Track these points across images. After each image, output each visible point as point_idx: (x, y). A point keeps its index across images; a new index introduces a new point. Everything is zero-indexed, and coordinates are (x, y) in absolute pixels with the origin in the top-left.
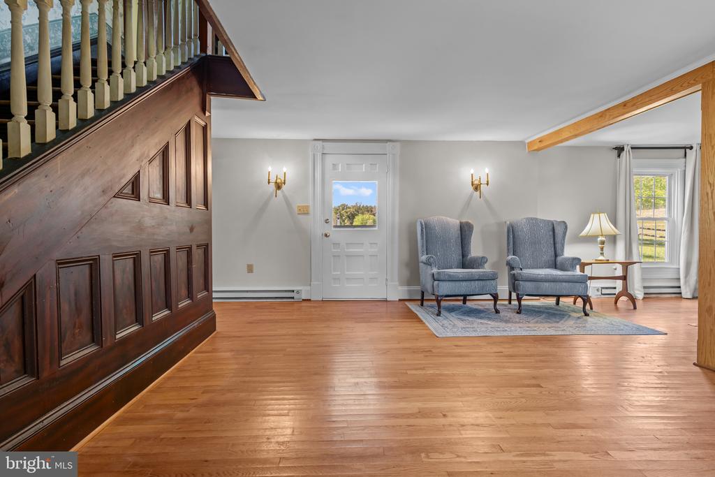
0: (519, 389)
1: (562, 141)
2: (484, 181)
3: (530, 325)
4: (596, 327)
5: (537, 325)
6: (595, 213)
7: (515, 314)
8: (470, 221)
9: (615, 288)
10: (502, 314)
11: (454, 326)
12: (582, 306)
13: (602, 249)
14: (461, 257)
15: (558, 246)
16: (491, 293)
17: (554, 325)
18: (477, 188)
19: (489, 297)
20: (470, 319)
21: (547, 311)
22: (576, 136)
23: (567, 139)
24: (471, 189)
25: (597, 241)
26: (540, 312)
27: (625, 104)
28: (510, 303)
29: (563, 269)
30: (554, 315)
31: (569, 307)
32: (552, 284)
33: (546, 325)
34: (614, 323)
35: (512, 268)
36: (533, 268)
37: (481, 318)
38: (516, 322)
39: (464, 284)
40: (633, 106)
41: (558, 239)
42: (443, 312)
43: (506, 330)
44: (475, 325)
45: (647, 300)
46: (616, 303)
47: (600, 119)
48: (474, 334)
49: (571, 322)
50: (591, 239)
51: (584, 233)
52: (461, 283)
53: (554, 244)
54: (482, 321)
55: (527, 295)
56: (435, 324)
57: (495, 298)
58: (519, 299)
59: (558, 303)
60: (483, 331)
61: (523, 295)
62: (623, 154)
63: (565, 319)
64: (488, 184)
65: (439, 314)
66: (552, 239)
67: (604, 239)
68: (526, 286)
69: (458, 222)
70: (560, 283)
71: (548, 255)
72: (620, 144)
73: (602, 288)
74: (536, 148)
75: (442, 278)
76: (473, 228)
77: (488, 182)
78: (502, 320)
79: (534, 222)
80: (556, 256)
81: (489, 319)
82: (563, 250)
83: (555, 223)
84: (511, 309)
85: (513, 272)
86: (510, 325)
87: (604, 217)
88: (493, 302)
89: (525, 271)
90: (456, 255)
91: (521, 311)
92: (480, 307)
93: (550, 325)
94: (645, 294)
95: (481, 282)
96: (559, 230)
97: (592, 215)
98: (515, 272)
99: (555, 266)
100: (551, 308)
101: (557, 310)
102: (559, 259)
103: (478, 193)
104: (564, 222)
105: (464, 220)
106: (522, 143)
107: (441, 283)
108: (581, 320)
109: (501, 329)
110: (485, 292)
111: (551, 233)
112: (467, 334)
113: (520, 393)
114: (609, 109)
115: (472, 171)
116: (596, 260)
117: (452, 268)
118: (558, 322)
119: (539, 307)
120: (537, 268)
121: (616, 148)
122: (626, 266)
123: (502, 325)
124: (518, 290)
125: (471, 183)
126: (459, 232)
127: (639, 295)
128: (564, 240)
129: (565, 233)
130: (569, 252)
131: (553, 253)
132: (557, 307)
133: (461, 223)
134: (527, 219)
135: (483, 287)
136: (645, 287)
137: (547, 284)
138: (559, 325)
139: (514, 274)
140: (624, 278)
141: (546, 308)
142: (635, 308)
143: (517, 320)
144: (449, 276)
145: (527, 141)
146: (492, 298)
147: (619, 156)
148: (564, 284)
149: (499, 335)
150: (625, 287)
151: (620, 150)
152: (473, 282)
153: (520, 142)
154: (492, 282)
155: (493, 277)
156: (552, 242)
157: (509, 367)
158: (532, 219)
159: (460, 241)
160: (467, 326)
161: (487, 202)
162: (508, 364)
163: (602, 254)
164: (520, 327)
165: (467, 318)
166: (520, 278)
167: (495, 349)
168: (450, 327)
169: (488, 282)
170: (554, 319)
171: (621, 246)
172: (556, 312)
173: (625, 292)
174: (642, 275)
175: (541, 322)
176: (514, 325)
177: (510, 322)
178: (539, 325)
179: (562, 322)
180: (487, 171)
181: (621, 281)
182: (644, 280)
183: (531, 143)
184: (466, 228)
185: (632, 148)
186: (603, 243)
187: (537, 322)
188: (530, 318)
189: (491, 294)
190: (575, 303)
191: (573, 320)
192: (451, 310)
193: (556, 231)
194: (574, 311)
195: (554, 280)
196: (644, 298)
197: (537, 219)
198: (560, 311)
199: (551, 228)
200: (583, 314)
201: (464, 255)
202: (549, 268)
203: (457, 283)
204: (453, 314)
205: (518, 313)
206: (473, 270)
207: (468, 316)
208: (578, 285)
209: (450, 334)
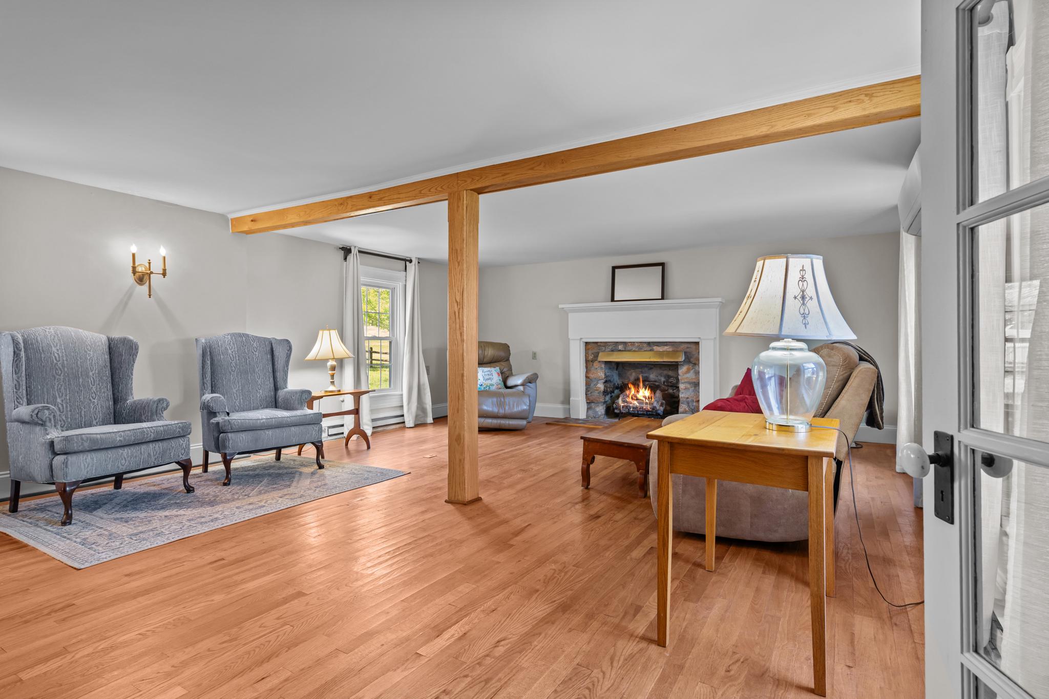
0: (273, 612)
1: (285, 226)
2: (157, 267)
3: (251, 500)
4: (338, 482)
5: (261, 497)
6: (324, 329)
7: (220, 487)
8: (131, 338)
9: (342, 425)
10: (198, 492)
11: (111, 536)
12: (315, 457)
13: (332, 376)
14: (111, 403)
15: (279, 375)
16: (180, 459)
17: (285, 491)
18: (142, 279)
19: (174, 466)
20: (142, 515)
21: (266, 472)
22: (306, 223)
23: (293, 225)
24: (130, 279)
25: (326, 366)
26: (257, 476)
27: (370, 196)
28: (205, 470)
29: (287, 408)
30: (279, 476)
31: (294, 460)
32: (277, 430)
33: (276, 494)
34: (356, 472)
35: (212, 414)
36: (243, 410)
37: (163, 508)
38: (228, 501)
39: (126, 452)
40: (380, 199)
41: (280, 364)
42: (77, 515)
43: (217, 519)
44: (156, 524)
45: (375, 434)
46: (347, 444)
47: (340, 208)
48: (160, 541)
49: (306, 482)
50: (319, 364)
51: (311, 356)
52: (120, 451)
53: (274, 371)
54: (167, 513)
55: (239, 454)
56: (63, 544)
57: (186, 466)
58: (227, 462)
59: (278, 458)
60: (175, 531)
61: (234, 454)
62: (351, 257)
63: (296, 479)
64: (164, 274)
65: (67, 520)
66: (271, 365)
67: (334, 363)
68: (236, 441)
69: (104, 338)
70: (287, 429)
71: (264, 389)
72: (347, 244)
73: (329, 427)
74: (246, 228)
75: (76, 448)
76: (137, 349)
77: (165, 270)
78: (202, 503)
79: (242, 339)
80: (276, 389)
81: (180, 506)
82: (285, 381)
83: (273, 342)
84: (211, 480)
85: (214, 420)
86: (219, 508)
87: (334, 334)
88: (181, 474)
89: (236, 416)
90: (101, 401)
91: (230, 481)
92: (152, 488)
93: (281, 493)
94: (374, 428)
95: (160, 444)
96: (280, 353)
97: (321, 332)
98: (219, 419)
99: (275, 404)
100: (271, 467)
101: (280, 468)
102: (281, 393)
103: (145, 288)
104: (287, 340)
105: (116, 335)
106: (223, 217)
107: (72, 459)
108: (317, 476)
109: (208, 519)
110: (167, 461)
111: (269, 356)
112: (147, 545)
113: (278, 618)
114: (351, 197)
115: (134, 249)
116: (326, 392)
117: (91, 425)
118: (289, 486)
119: (254, 469)
120: (250, 409)
121: (343, 249)
122: (357, 396)
123: (206, 511)
124: (225, 447)
125: (131, 269)
126: (107, 357)
127: (369, 432)
128: (287, 366)
129: (288, 356)
130: (295, 381)
131: (272, 385)
132: (278, 464)
133: (110, 341)
134: (233, 335)
135: (164, 452)
136: (373, 420)
137: (270, 432)
138: (291, 490)
139: (218, 423)
140: (356, 412)
141: (265, 468)
142: (369, 447)
143: (229, 496)
144: (93, 441)
145: (231, 216)
146: (180, 467)
147: (345, 259)
148: (293, 428)
149: (207, 530)
150: (357, 423)
151: (347, 251)
152: (143, 447)
153: (219, 214)
154: (181, 441)
155: (184, 433)
156: (270, 370)
157: (243, 581)
158: (240, 335)
159: (108, 373)
160: (140, 529)
161: (161, 304)
162: (242, 576)
163: (333, 383)
164: (237, 508)
165: (133, 514)
166: (228, 428)
167: (209, 556)
168: (103, 541)
169: (173, 443)
170: (283, 483)
171: (349, 372)
172: (281, 471)
173: (357, 430)
174: (370, 407)
175: (266, 492)
176: (228, 505)
177: (218, 504)
178: (265, 497)
179: (294, 484)
180: (163, 251)
181: (353, 416)
182: (372, 411)
183: (236, 221)
184: (122, 349)
185: (360, 252)
186: (333, 368)
187: (260, 493)
188: (248, 490)
189: (176, 462)
190: (299, 454)
191: (307, 478)
192: (93, 505)
193: (276, 353)
194: (303, 465)
195: (280, 425)
196: (373, 433)
197: (248, 335)
198: (286, 468)
199: (269, 348)
200: (316, 467)
201: (117, 398)
202: (267, 407)
203: (111, 454)
204: (99, 513)
205: (225, 484)
206: (144, 425)
207: (135, 509)
208: (310, 427)
209: (106, 556)
